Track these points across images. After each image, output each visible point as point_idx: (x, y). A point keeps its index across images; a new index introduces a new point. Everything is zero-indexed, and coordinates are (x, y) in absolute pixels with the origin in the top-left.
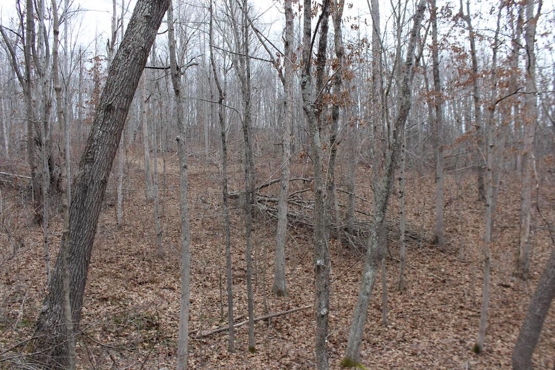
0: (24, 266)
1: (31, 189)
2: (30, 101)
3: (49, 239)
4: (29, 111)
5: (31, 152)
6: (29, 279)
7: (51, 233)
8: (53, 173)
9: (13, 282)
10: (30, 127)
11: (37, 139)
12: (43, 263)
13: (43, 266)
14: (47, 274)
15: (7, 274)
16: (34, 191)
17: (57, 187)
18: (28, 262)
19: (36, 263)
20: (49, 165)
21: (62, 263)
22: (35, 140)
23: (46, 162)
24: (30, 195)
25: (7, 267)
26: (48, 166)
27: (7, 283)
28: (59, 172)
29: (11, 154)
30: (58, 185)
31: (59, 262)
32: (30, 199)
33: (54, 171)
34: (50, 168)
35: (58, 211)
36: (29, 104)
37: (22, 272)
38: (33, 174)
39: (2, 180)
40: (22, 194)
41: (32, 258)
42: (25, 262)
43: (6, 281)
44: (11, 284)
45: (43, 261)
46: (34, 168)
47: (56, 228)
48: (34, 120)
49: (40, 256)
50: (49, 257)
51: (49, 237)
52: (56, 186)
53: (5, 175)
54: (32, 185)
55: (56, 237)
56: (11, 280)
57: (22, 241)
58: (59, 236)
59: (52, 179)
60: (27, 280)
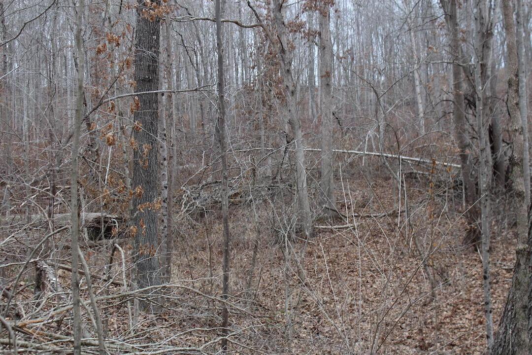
0: (448, 320)
1: (461, 184)
2: (456, 30)
3: (492, 274)
4: (455, 47)
5: (459, 118)
6: (457, 342)
7: (495, 264)
8: (499, 155)
9: (430, 345)
10: (456, 75)
11: (469, 98)
12: (481, 317)
13: (481, 323)
14: (488, 337)
15: (421, 330)
16: (466, 189)
17: (506, 180)
18: (455, 312)
19: (468, 316)
20: (491, 141)
21: (514, 318)
22: (466, 98)
23: (485, 137)
24: (459, 196)
25: (421, 319)
26: (488, 143)
27: (421, 347)
28: (509, 154)
29: (428, 126)
30: (507, 178)
31: (508, 316)
32: (460, 204)
33: (500, 153)
34: (492, 148)
35: (509, 224)
36: (455, 35)
37: (446, 329)
38: (464, 158)
39: (415, 171)
40: (446, 194)
41: (461, 307)
42: (450, 313)
43: (420, 342)
44: (426, 349)
45: (480, 313)
46: (464, 146)
47: (504, 254)
48: (464, 62)
49: (476, 304)
50: (491, 306)
51: (492, 270)
52: (503, 178)
53: (419, 162)
54: (461, 178)
55: (504, 272)
56: (427, 342)
57: (445, 274)
58: (509, 271)
59: (496, 167)
60: (454, 345)
